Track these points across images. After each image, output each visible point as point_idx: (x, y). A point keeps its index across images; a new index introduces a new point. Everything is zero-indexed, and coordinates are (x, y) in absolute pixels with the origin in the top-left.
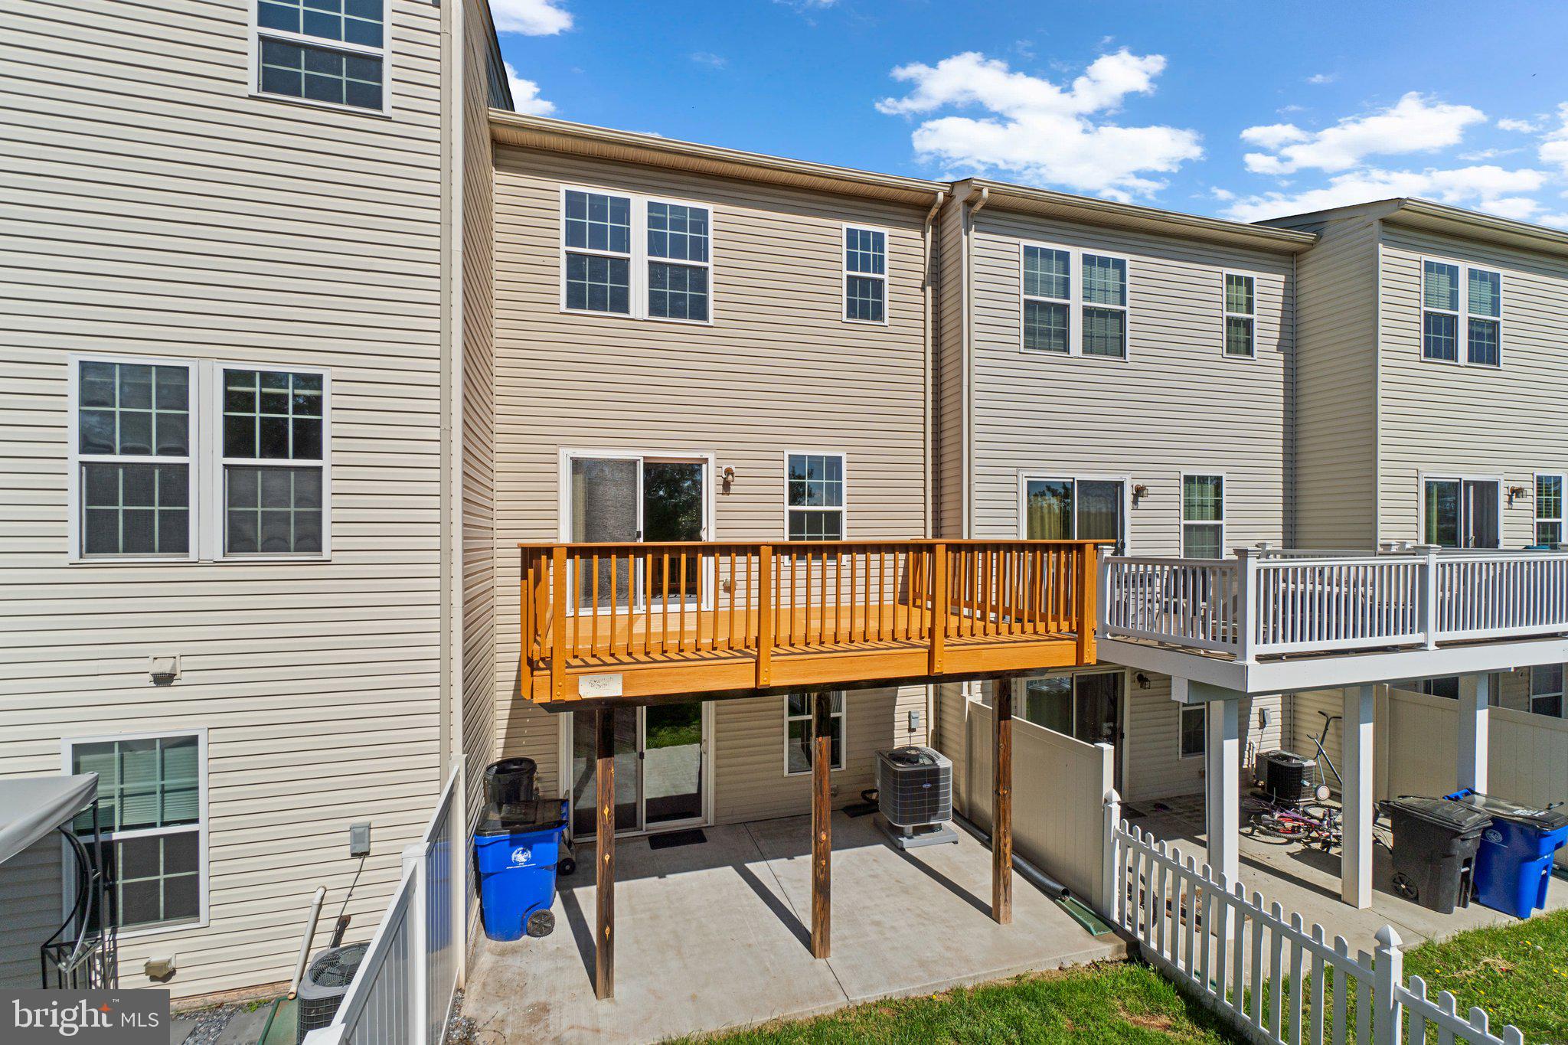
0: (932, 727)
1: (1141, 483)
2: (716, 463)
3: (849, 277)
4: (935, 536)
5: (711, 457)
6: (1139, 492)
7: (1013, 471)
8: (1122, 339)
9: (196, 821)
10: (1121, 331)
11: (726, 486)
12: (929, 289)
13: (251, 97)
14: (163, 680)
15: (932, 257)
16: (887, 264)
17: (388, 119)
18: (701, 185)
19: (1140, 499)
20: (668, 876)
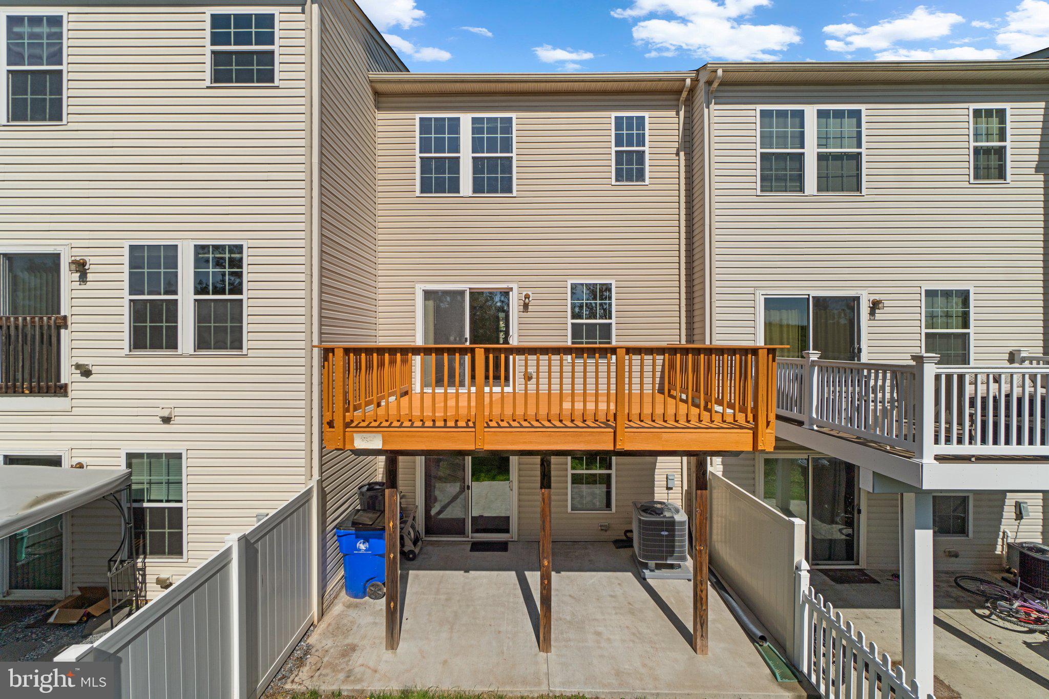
0: (685, 487)
1: (877, 297)
2: (518, 291)
3: (617, 152)
4: (688, 341)
5: (515, 286)
6: (875, 306)
7: (751, 290)
8: (859, 177)
9: (181, 501)
10: (857, 170)
11: (526, 306)
12: (682, 154)
13: (208, 88)
14: (167, 420)
15: (684, 129)
16: (647, 138)
17: (277, 87)
18: (509, 101)
19: (877, 311)
20: (471, 572)
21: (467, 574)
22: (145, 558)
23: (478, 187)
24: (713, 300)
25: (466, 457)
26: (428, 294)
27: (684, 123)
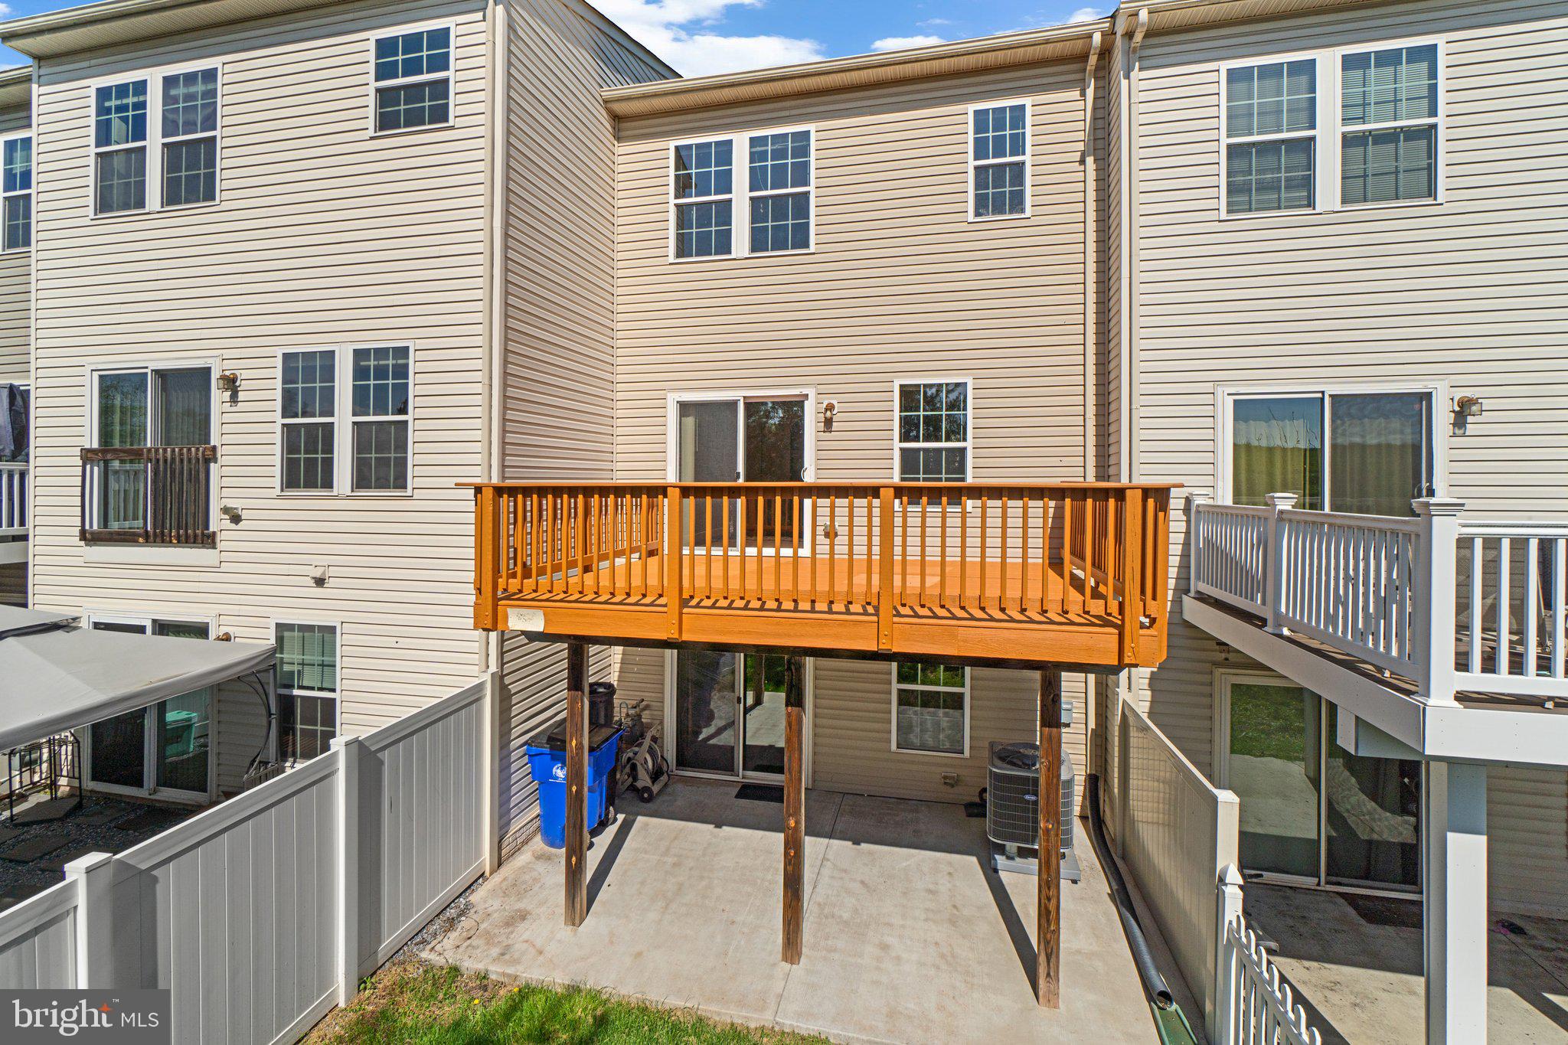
1: (1468, 393)
2: (817, 399)
3: (976, 168)
4: (1098, 478)
5: (811, 392)
6: (1463, 412)
7: (1209, 387)
8: (1431, 170)
9: (333, 690)
10: (1429, 157)
11: (828, 423)
12: (1090, 160)
13: (371, 138)
14: (320, 582)
15: (1094, 119)
16: (1029, 141)
17: (452, 128)
18: (804, 106)
19: (1470, 419)
20: (724, 828)
21: (718, 830)
22: (294, 762)
23: (758, 243)
24: (1134, 407)
25: (737, 654)
26: (685, 408)
27: (1094, 109)
